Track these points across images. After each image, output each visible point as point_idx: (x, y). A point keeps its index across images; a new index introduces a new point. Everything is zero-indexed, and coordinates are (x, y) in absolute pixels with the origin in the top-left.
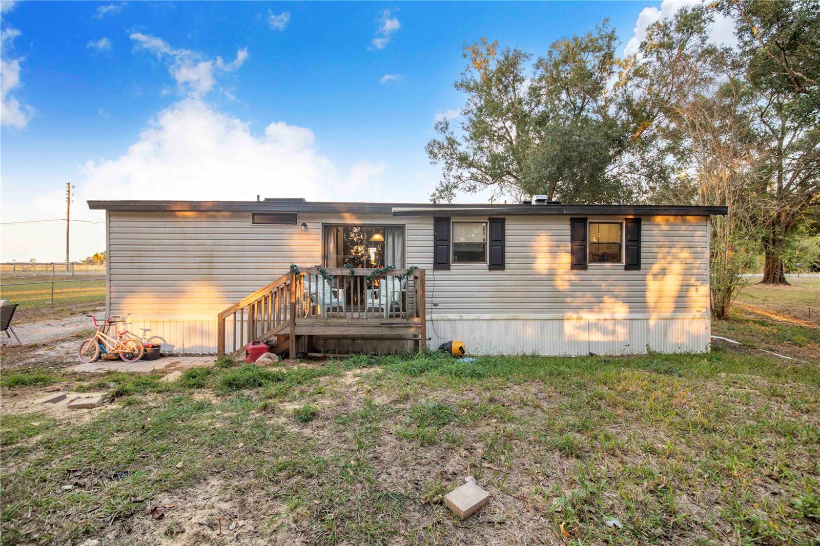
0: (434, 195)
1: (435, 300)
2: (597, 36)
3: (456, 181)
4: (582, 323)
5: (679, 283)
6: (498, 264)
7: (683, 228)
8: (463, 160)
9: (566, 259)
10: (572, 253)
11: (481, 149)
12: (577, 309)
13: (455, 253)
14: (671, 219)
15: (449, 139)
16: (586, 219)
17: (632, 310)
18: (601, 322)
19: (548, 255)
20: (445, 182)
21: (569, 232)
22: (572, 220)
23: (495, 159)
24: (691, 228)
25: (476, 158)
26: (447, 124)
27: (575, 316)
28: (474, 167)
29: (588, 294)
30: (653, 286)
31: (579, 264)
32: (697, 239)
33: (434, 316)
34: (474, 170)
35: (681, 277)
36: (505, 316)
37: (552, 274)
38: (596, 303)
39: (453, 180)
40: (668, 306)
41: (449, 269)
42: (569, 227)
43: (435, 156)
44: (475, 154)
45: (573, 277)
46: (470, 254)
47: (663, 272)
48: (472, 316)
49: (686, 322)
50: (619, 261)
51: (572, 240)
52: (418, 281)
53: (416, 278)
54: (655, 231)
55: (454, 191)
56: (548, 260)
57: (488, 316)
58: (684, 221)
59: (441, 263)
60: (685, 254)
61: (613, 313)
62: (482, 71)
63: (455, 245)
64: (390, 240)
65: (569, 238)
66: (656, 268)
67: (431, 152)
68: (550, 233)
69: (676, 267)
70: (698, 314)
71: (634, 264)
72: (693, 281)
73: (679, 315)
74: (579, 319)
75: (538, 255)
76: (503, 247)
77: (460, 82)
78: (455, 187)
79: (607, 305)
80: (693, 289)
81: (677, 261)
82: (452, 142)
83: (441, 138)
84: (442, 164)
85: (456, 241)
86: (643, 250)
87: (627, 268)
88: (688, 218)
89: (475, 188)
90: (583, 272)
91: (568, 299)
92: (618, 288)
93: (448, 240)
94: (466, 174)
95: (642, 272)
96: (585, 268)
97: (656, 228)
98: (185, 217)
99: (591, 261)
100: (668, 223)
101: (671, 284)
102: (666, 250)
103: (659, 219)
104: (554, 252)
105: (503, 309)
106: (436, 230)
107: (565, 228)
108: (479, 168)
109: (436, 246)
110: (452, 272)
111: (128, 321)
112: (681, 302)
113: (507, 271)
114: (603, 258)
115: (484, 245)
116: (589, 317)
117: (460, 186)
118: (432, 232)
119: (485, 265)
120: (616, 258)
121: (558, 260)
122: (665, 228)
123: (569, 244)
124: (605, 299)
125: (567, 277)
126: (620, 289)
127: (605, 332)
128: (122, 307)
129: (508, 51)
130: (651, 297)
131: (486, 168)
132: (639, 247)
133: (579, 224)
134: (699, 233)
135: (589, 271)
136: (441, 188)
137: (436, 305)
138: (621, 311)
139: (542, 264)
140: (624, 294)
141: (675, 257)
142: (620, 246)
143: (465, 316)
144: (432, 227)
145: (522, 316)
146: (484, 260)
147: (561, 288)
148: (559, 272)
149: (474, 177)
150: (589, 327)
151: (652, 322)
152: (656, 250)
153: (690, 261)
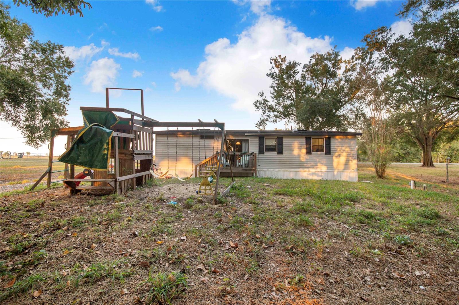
0: (257, 124)
1: (259, 164)
2: (332, 53)
3: (267, 118)
4: (310, 173)
5: (345, 159)
6: (280, 152)
7: (347, 140)
8: (271, 108)
9: (304, 151)
10: (306, 149)
11: (279, 103)
12: (308, 168)
13: (266, 149)
14: (342, 137)
15: (264, 100)
16: (311, 137)
17: (328, 168)
18: (317, 172)
19: (298, 149)
20: (262, 118)
21: (305, 142)
22: (306, 137)
23: (285, 107)
24: (349, 140)
25: (277, 107)
26: (263, 93)
27: (307, 170)
28: (275, 111)
29: (312, 163)
30: (335, 160)
31: (309, 152)
32: (352, 144)
33: (259, 169)
34: (275, 113)
35: (346, 157)
36: (283, 170)
37: (299, 156)
38: (315, 166)
39: (266, 117)
40: (341, 167)
41: (264, 154)
42: (305, 140)
43: (258, 108)
44: (276, 105)
45: (306, 157)
46: (271, 149)
47: (339, 156)
48: (272, 170)
49: (348, 173)
50: (323, 151)
51: (306, 144)
52: (254, 157)
53: (253, 155)
54: (336, 141)
55: (266, 122)
56: (298, 151)
57: (277, 170)
58: (347, 138)
59: (261, 152)
60: (347, 149)
61: (321, 169)
62: (279, 69)
63: (266, 146)
64: (244, 144)
65: (305, 144)
66: (337, 154)
67: (256, 106)
68: (298, 142)
69: (345, 154)
70: (353, 171)
71: (328, 152)
72: (350, 158)
73: (345, 171)
74: (309, 171)
75: (294, 149)
76: (282, 146)
77: (269, 73)
78: (267, 120)
79: (319, 167)
80: (351, 161)
81: (344, 152)
82: (265, 101)
83: (260, 99)
84: (261, 111)
85: (266, 144)
86: (331, 148)
87: (326, 154)
88: (348, 137)
89: (276, 121)
90: (310, 155)
91: (305, 165)
92: (322, 161)
93: (263, 144)
94: (272, 114)
95: (331, 155)
96: (311, 154)
97: (336, 140)
98: (180, 137)
99: (313, 152)
100: (341, 139)
101: (343, 159)
102: (341, 148)
103: (337, 137)
104: (300, 149)
105: (282, 167)
106: (259, 141)
107: (304, 140)
108: (278, 112)
109: (259, 146)
110: (265, 155)
111: (161, 169)
112: (347, 166)
113: (284, 155)
114: (318, 151)
115: (276, 146)
116: (313, 170)
117: (269, 120)
118: (258, 141)
119: (276, 153)
120: (322, 151)
121: (302, 151)
122: (339, 140)
123: (305, 146)
124: (318, 164)
125: (304, 157)
126: (324, 161)
127: (318, 176)
128: (160, 165)
129: (291, 62)
130: (335, 164)
131: (281, 112)
132: (330, 147)
133: (308, 139)
134: (352, 142)
135: (312, 155)
136: (260, 121)
137: (259, 166)
138: (324, 169)
139: (296, 152)
140: (325, 163)
141: (344, 150)
142: (323, 146)
143: (269, 170)
144: (258, 140)
145: (289, 170)
146: (276, 151)
147: (303, 161)
148: (302, 155)
149: (275, 116)
150: (312, 174)
151: (336, 173)
152: (337, 148)
153: (349, 152)
